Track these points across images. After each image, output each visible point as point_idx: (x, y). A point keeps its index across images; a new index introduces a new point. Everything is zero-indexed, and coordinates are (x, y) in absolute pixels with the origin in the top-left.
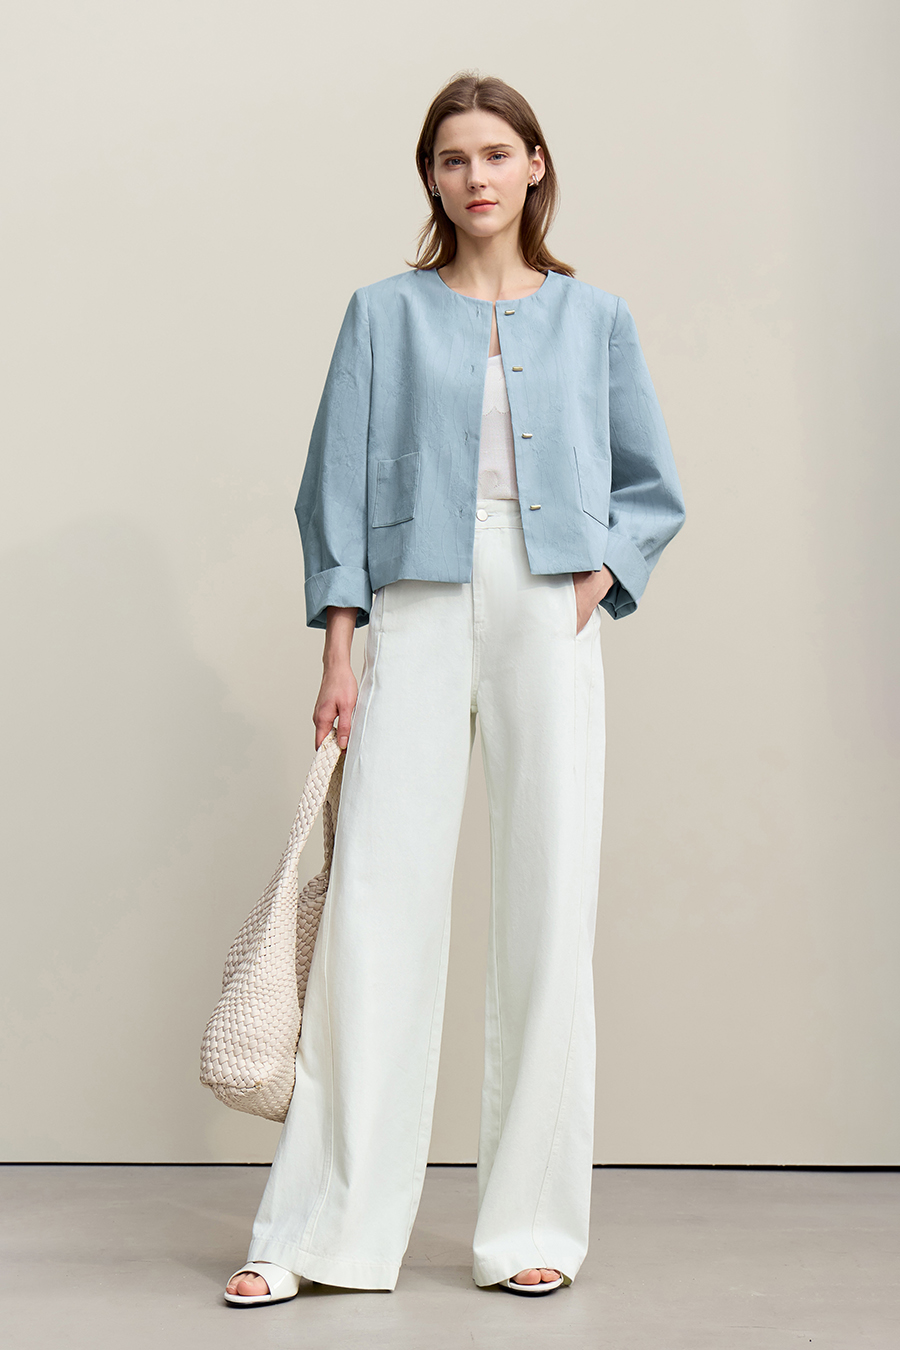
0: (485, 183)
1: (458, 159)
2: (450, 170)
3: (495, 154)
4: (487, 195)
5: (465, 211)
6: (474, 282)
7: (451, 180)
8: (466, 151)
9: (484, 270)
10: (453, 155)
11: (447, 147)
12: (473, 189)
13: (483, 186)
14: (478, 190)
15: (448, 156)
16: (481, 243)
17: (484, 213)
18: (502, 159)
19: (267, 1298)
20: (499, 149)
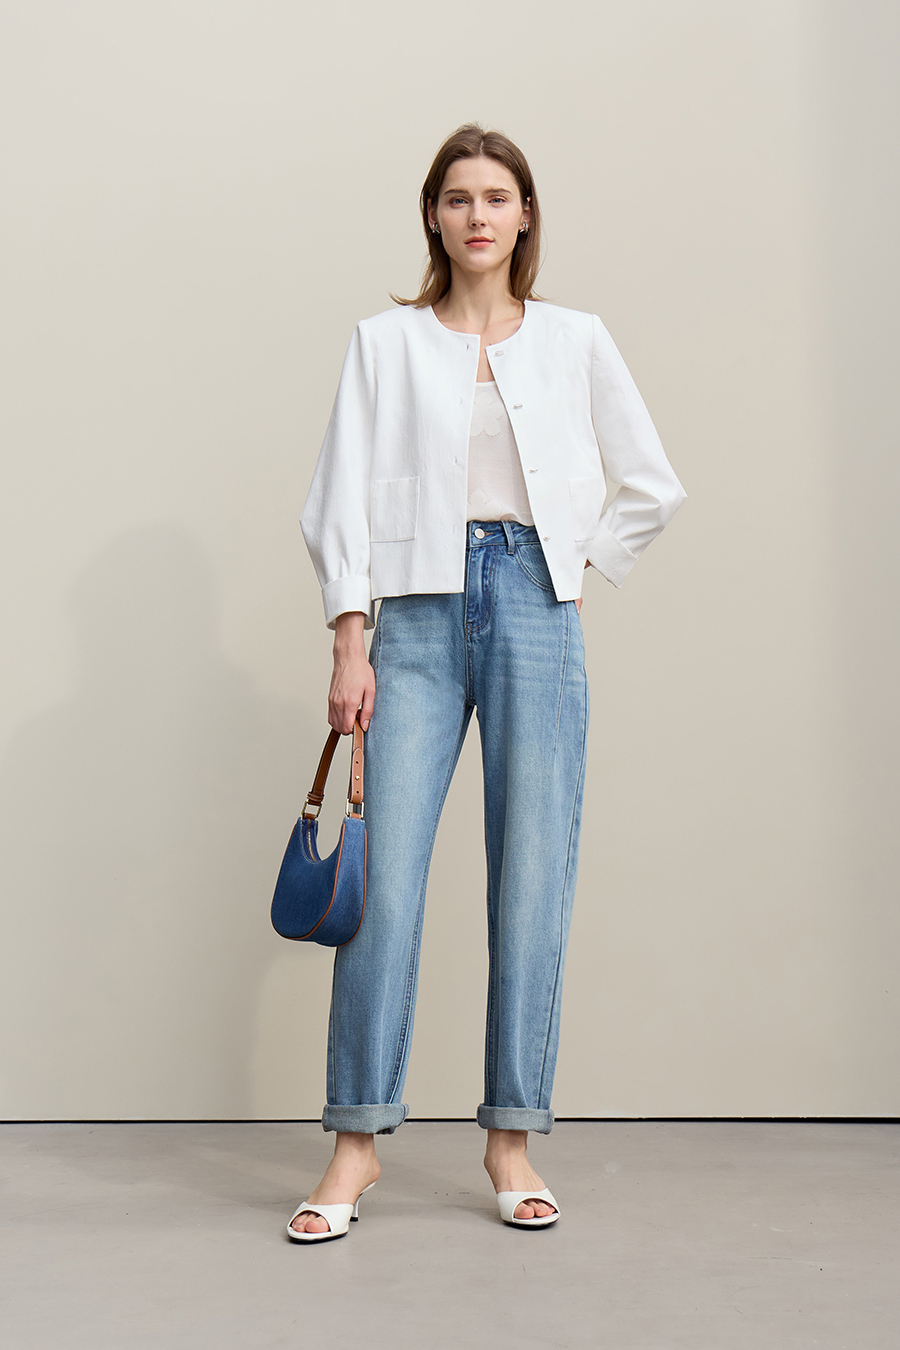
0: (486, 222)
1: (462, 198)
2: (453, 207)
3: (495, 197)
4: (486, 233)
5: (464, 246)
6: (465, 316)
7: (453, 218)
8: (471, 193)
9: (475, 305)
10: (459, 194)
11: (453, 186)
12: (473, 226)
13: (483, 225)
14: (479, 228)
15: (453, 195)
16: (474, 277)
17: (481, 249)
18: (501, 203)
19: (328, 1235)
20: (500, 193)
